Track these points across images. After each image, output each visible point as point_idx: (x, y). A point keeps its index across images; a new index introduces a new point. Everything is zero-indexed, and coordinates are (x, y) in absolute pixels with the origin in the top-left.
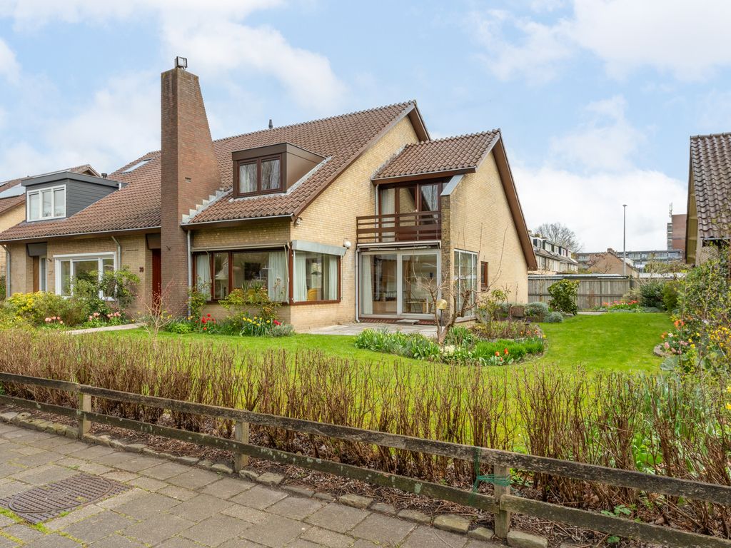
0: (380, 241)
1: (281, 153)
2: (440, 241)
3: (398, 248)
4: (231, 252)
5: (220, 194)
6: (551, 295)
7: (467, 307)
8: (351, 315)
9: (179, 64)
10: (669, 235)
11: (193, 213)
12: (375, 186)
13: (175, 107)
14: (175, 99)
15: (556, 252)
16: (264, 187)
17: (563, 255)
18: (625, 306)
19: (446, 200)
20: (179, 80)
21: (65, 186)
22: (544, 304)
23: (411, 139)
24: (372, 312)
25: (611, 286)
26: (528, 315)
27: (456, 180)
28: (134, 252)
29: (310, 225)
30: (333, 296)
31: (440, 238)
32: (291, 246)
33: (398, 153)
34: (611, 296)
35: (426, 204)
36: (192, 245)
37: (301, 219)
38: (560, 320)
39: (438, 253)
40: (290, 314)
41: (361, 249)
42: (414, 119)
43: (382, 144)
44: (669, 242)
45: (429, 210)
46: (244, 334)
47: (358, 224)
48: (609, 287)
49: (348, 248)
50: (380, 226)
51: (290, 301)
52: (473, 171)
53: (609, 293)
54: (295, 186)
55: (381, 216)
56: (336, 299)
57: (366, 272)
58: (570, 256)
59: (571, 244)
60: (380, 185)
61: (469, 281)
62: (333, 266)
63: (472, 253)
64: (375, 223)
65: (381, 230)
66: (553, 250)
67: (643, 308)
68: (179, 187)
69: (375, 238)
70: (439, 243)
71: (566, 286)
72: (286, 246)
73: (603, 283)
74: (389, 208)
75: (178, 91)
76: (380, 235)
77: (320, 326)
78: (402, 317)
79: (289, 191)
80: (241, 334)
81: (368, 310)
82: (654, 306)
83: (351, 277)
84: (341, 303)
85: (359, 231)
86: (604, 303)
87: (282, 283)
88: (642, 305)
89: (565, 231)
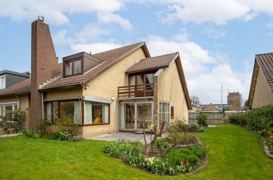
0: (129, 97)
1: (82, 57)
2: (153, 97)
3: (135, 100)
4: (60, 101)
5: (59, 77)
6: (198, 119)
7: (163, 131)
8: (115, 129)
9: (40, 19)
10: (228, 99)
11: (45, 84)
12: (127, 74)
13: (36, 37)
14: (36, 33)
15: (195, 104)
16: (75, 73)
17: (197, 105)
18: (223, 123)
19: (156, 78)
20: (38, 25)
21: (5, 76)
22: (196, 123)
23: (143, 57)
24: (124, 128)
25: (217, 116)
26: (190, 129)
27: (160, 71)
28: (24, 102)
29: (94, 89)
30: (106, 121)
31: (153, 95)
32: (83, 98)
33: (137, 62)
34: (217, 119)
35: (148, 81)
36: (44, 99)
37: (88, 86)
38: (204, 131)
39: (152, 102)
40: (83, 130)
41: (120, 101)
42: (144, 49)
43: (130, 58)
44: (228, 101)
45: (149, 83)
46: (60, 140)
47: (118, 90)
48: (216, 116)
49: (113, 100)
50: (129, 91)
51: (82, 124)
52: (167, 66)
53: (216, 118)
54: (87, 72)
55: (129, 86)
56: (108, 123)
57: (122, 110)
58: (199, 105)
59: (199, 102)
60: (129, 74)
61: (166, 114)
62: (106, 108)
63: (167, 103)
64: (127, 89)
65: (129, 92)
66: (194, 104)
67: (230, 124)
68: (37, 73)
69: (127, 96)
70: (152, 98)
71: (203, 116)
72: (80, 98)
73: (214, 115)
74: (133, 83)
75: (38, 30)
76: (129, 94)
77: (99, 135)
78: (137, 130)
79: (85, 74)
80: (59, 139)
81: (123, 127)
82: (234, 123)
83: (115, 113)
84: (110, 124)
85: (119, 93)
86: (214, 122)
87: (79, 115)
88: (230, 123)
89: (197, 98)
